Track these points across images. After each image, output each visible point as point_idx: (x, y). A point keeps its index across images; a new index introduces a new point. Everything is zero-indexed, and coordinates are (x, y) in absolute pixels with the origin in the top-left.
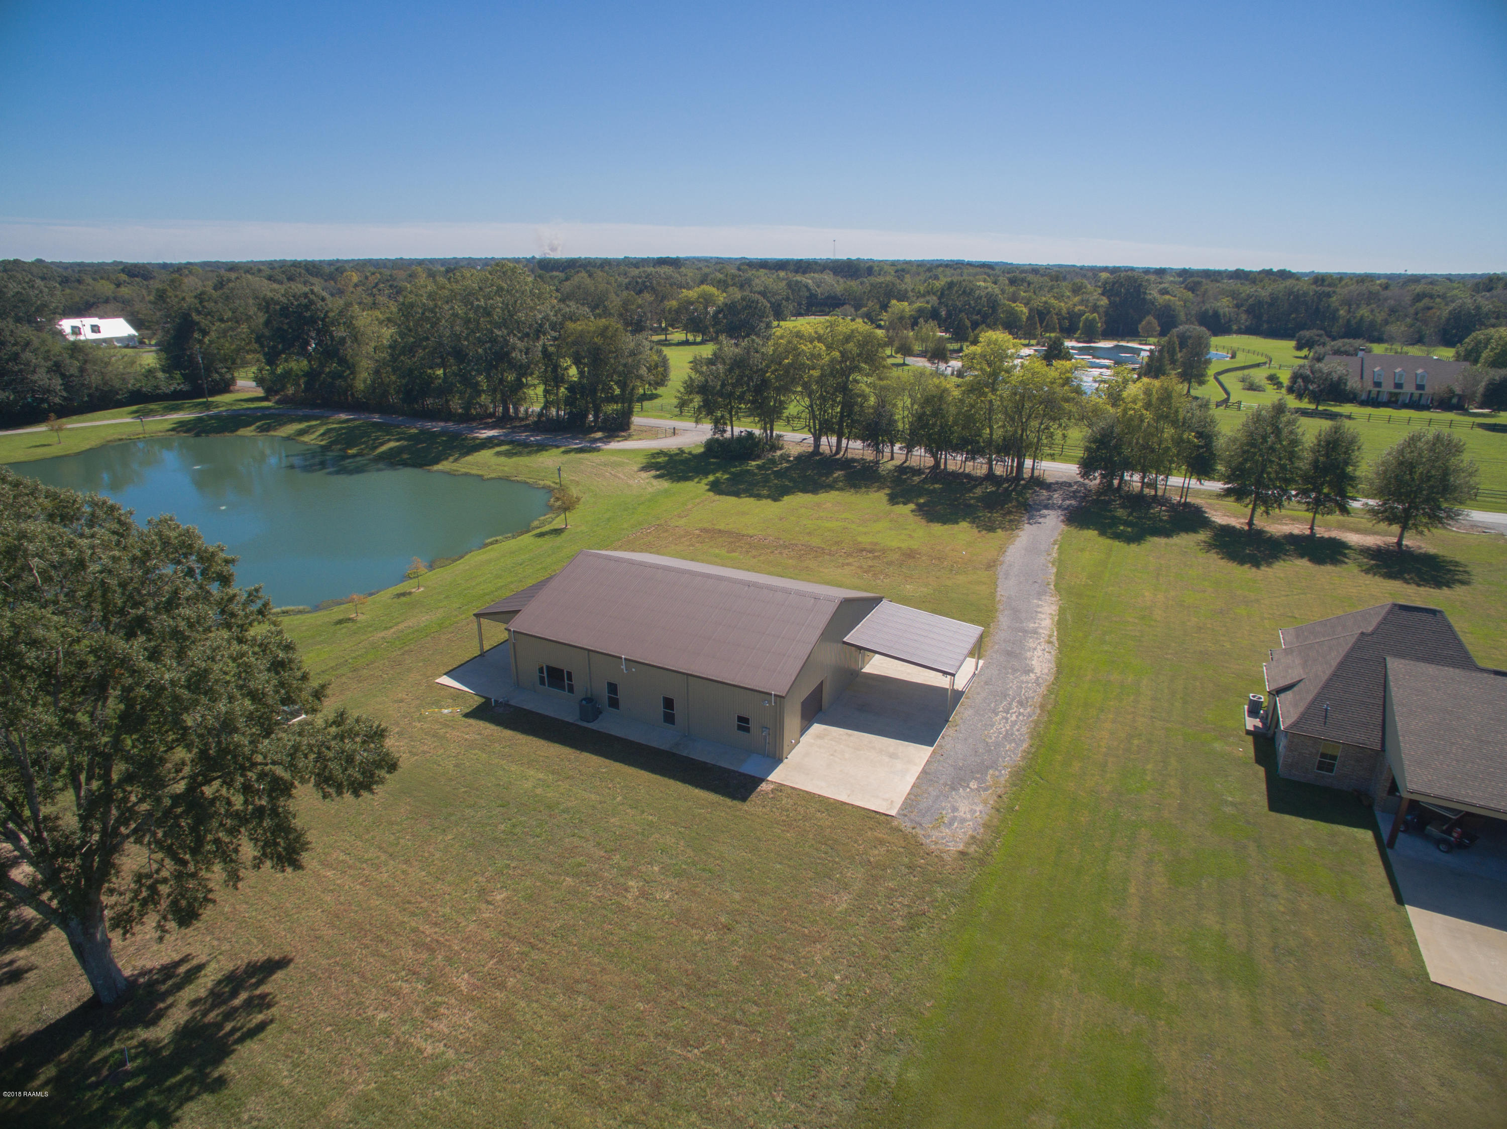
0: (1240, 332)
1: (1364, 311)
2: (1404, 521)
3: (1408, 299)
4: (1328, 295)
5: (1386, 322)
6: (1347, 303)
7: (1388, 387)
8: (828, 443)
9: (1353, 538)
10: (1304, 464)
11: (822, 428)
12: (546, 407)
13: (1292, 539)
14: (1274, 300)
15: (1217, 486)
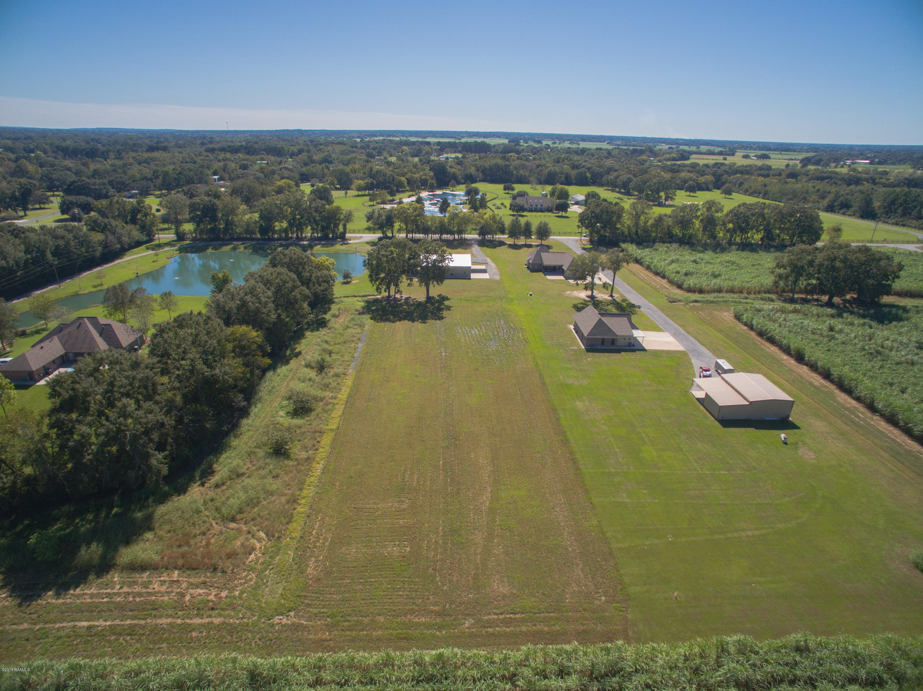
0: (480, 181)
1: (521, 172)
2: (542, 239)
3: (534, 167)
4: (509, 166)
5: (530, 176)
6: (516, 169)
7: (534, 206)
8: (410, 236)
9: (533, 244)
10: (523, 229)
11: (408, 232)
12: (313, 233)
13: (523, 245)
14: (491, 168)
15: (506, 236)
